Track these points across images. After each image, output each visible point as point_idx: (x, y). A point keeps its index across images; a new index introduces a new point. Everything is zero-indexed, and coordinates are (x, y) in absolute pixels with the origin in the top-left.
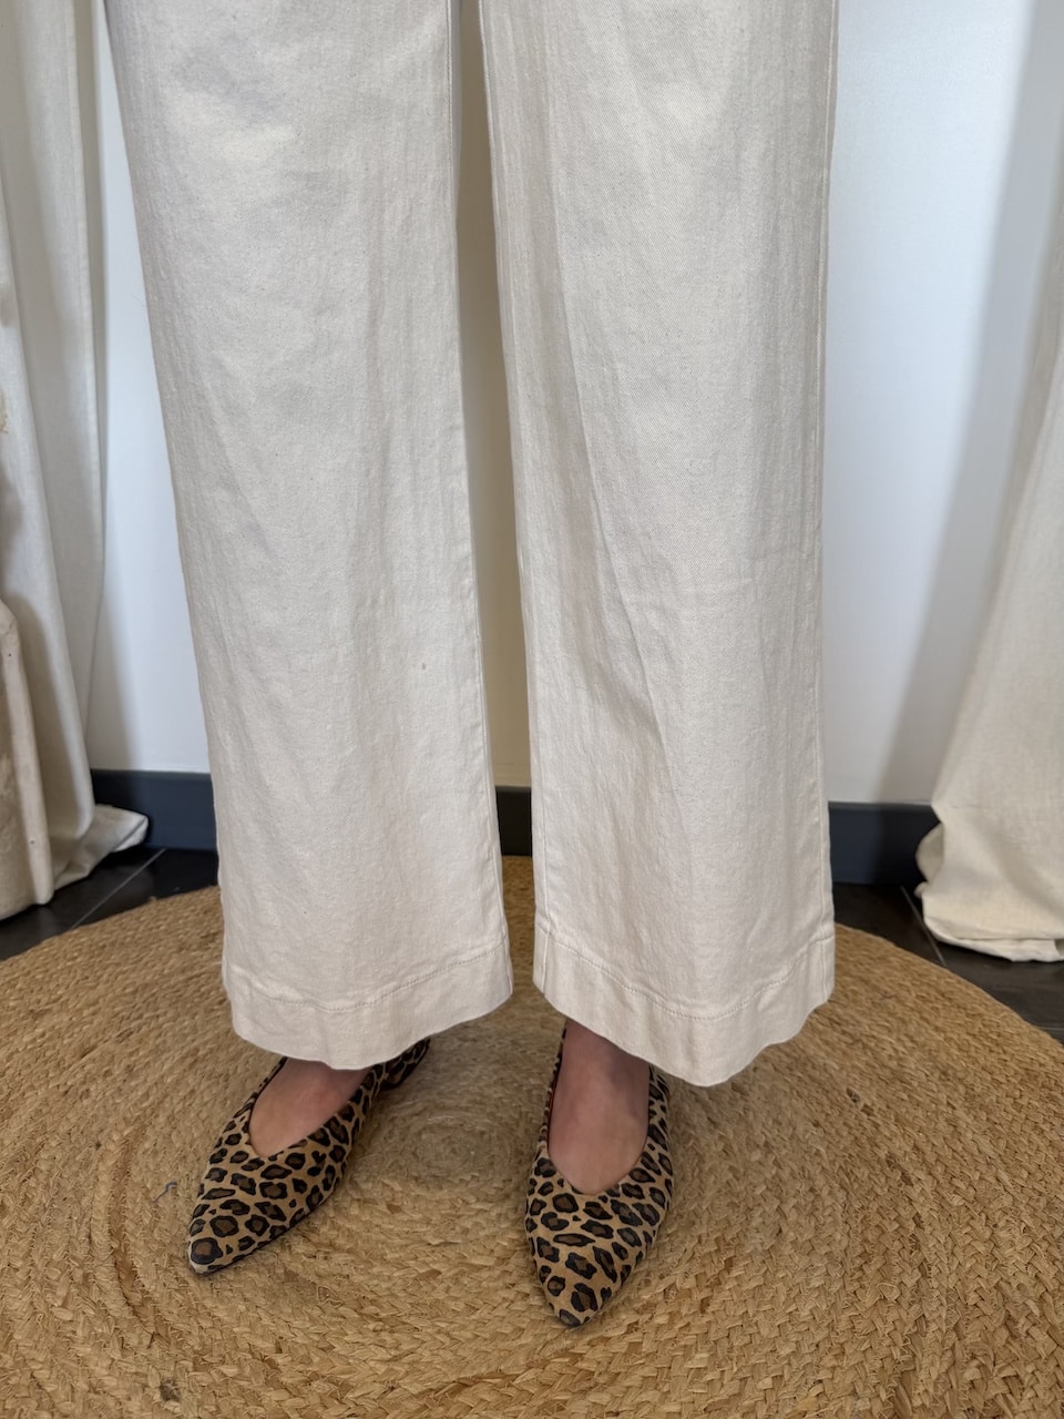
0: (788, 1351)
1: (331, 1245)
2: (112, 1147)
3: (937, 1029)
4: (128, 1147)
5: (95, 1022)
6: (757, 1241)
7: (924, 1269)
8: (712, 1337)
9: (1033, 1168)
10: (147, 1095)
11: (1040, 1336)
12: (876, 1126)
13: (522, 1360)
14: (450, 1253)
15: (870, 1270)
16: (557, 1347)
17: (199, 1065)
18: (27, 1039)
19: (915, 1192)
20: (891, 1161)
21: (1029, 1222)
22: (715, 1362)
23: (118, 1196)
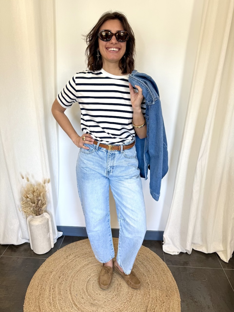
0: (137, 305)
1: (95, 300)
2: (68, 290)
3: (153, 263)
4: (70, 291)
5: (59, 273)
6: (135, 294)
7: (150, 295)
8: (131, 305)
9: (161, 282)
10: (69, 283)
11: (159, 301)
12: (146, 278)
13: (115, 310)
14: (106, 299)
15: (145, 296)
16: (118, 308)
17: (74, 278)
18: (52, 276)
19: (149, 286)
20: (147, 283)
21: (159, 288)
22: (131, 307)
23: (72, 296)
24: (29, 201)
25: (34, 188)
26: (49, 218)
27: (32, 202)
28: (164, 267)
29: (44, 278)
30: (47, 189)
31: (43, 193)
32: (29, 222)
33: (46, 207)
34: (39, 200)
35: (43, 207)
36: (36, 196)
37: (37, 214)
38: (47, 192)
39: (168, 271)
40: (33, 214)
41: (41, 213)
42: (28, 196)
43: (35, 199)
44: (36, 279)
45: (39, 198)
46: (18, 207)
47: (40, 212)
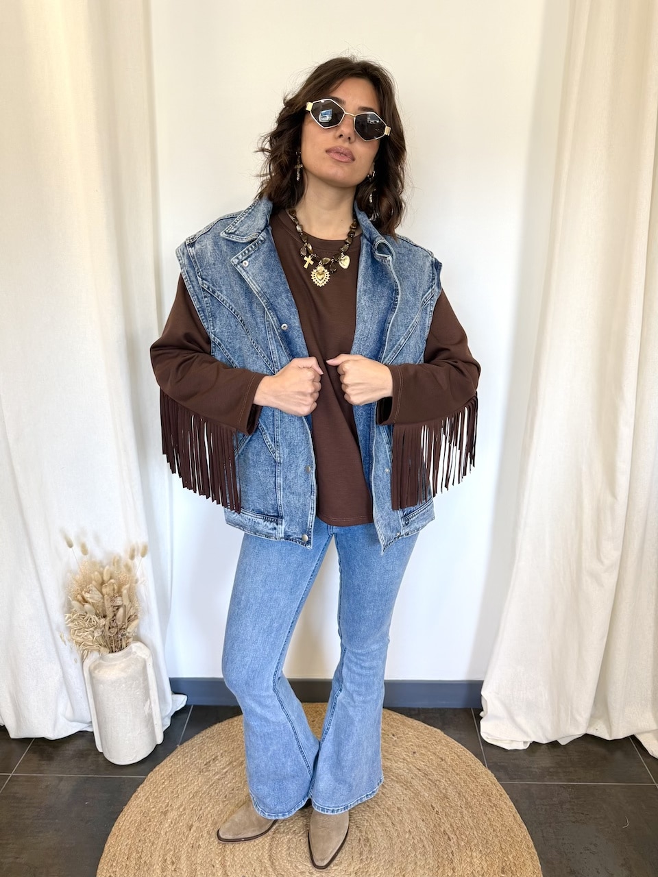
2: (218, 866)
3: (457, 774)
4: (224, 866)
5: (187, 813)
6: (410, 867)
7: (453, 869)
9: (483, 829)
12: (440, 819)
18: (167, 826)
19: (451, 843)
20: (445, 833)
24: (91, 611)
25: (102, 574)
26: (146, 658)
27: (97, 615)
28: (489, 783)
29: (146, 832)
30: (138, 574)
31: (128, 586)
32: (91, 673)
33: (138, 626)
34: (118, 607)
35: (130, 627)
36: (108, 595)
37: (113, 646)
38: (139, 582)
39: (501, 795)
40: (102, 649)
41: (124, 644)
42: (87, 596)
43: (108, 604)
44: (122, 835)
45: (119, 601)
46: (58, 629)
47: (121, 640)
